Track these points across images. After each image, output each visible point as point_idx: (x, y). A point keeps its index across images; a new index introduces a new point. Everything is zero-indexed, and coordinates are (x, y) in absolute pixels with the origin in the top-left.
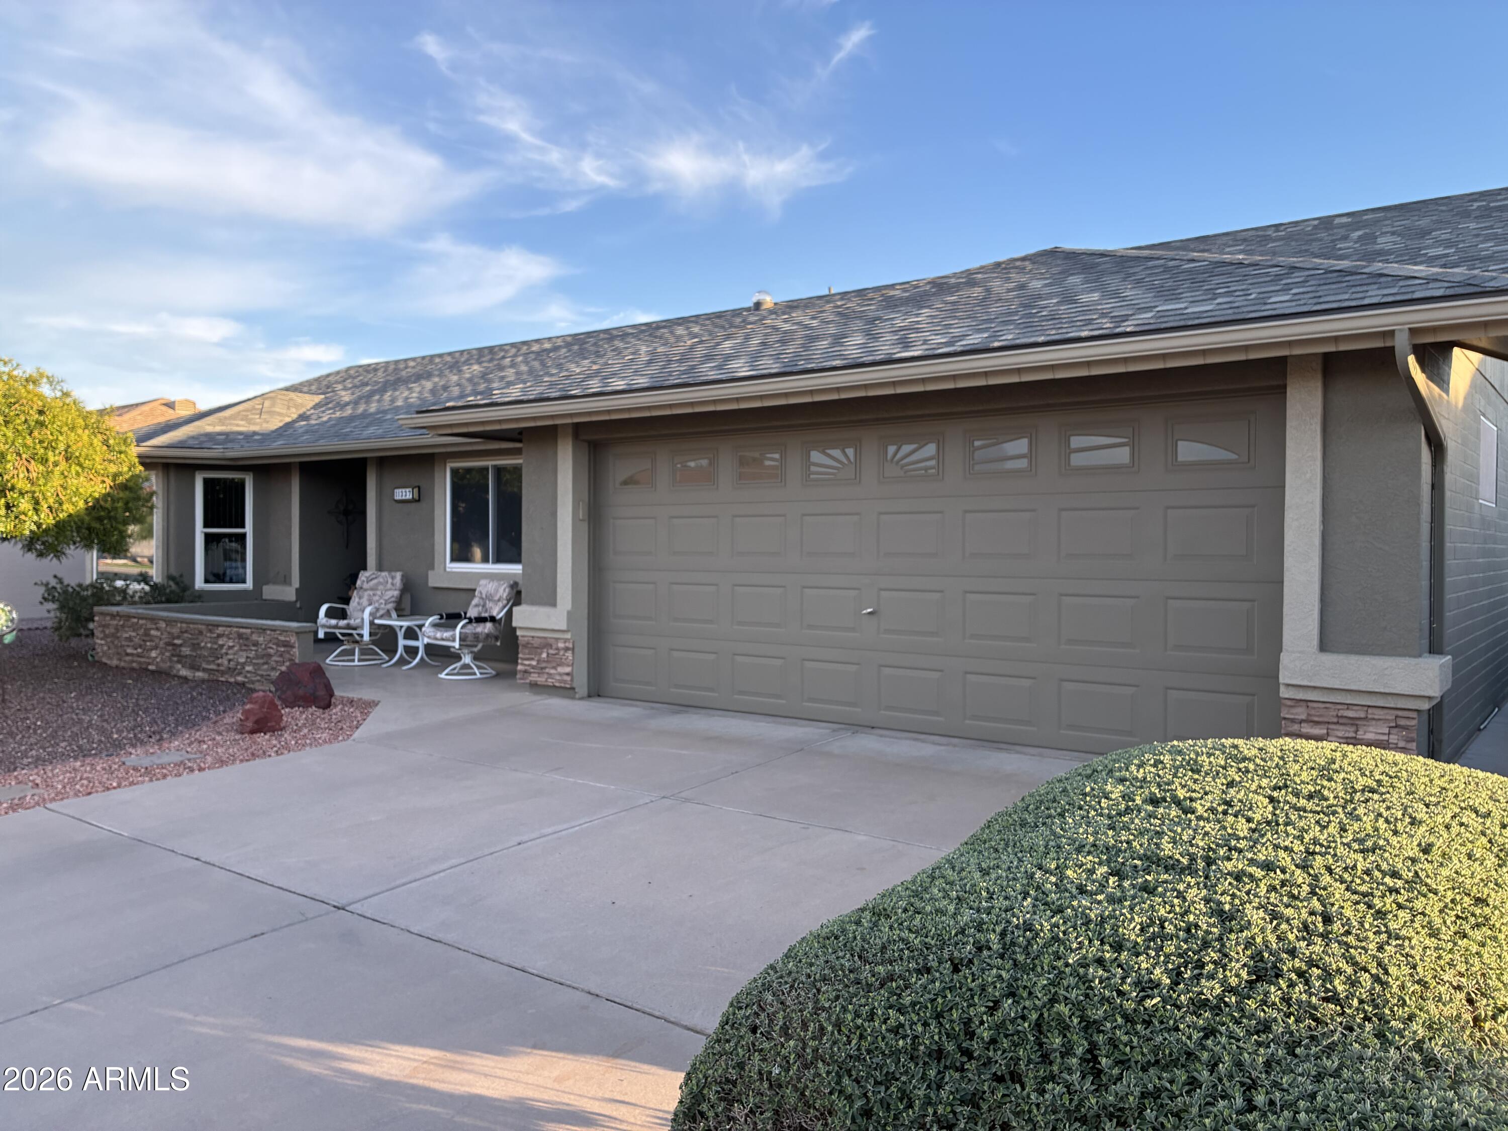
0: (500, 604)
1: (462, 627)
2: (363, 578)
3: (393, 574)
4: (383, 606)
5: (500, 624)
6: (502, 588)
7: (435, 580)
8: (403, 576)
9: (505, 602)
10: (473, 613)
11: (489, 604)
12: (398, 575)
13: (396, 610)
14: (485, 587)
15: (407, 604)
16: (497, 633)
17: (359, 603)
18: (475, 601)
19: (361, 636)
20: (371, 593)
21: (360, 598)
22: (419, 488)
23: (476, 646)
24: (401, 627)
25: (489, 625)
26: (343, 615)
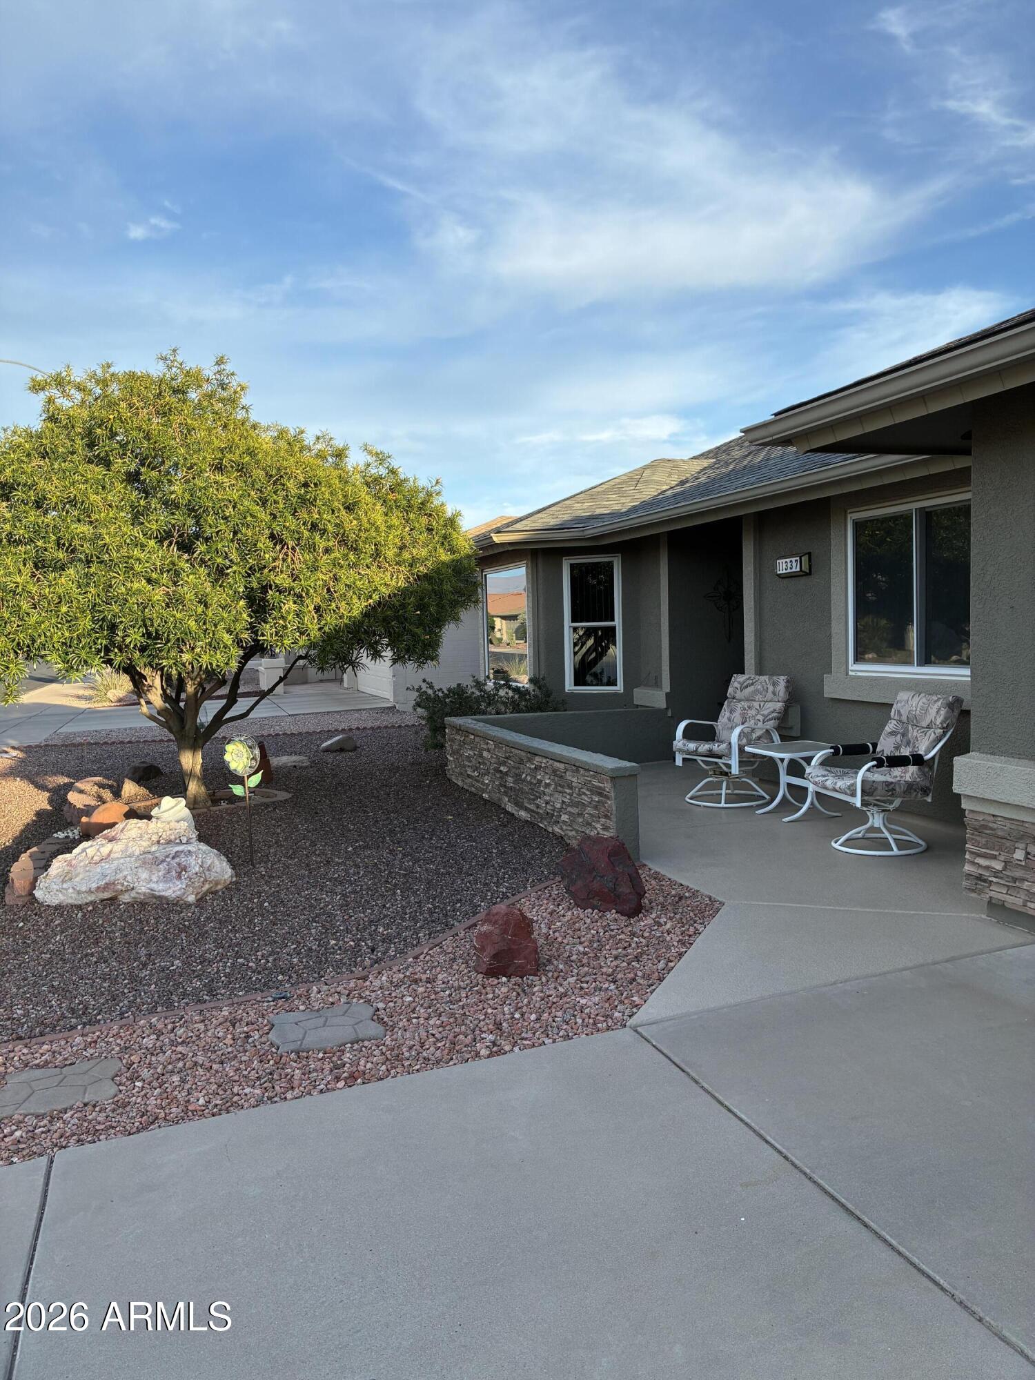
0: (932, 735)
1: (868, 770)
2: (736, 685)
3: (775, 678)
4: (760, 724)
5: (931, 768)
6: (936, 706)
7: (832, 689)
8: (788, 681)
9: (940, 731)
10: (886, 746)
11: (913, 733)
12: (782, 681)
13: (778, 728)
14: (907, 703)
15: (795, 720)
16: (926, 783)
17: (729, 719)
18: (890, 727)
19: (729, 766)
20: (746, 705)
21: (732, 711)
22: (809, 554)
23: (891, 802)
24: (782, 760)
25: (912, 769)
26: (709, 734)
